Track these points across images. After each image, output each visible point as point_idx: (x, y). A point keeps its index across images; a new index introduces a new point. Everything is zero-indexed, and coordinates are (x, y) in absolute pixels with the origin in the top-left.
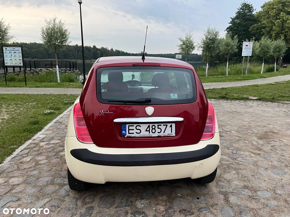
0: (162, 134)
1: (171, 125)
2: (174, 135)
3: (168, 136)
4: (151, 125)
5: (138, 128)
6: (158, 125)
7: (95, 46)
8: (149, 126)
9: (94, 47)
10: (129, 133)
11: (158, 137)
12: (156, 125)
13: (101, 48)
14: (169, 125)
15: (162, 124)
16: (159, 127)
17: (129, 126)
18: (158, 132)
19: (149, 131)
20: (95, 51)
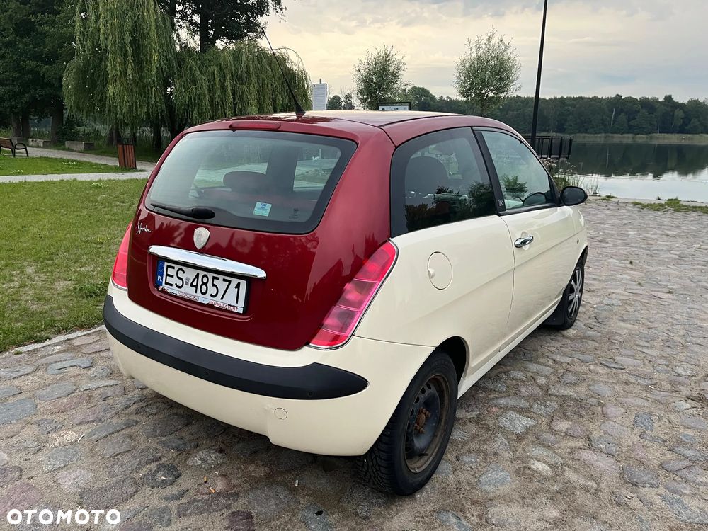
0: (217, 302)
1: (239, 284)
2: (240, 311)
3: (226, 311)
4: (202, 273)
5: (180, 274)
6: (214, 278)
7: (670, 96)
8: (198, 274)
9: (668, 98)
10: (166, 283)
11: (209, 306)
12: (210, 276)
13: (689, 102)
14: (235, 282)
15: (222, 277)
16: (216, 282)
17: (168, 267)
18: (211, 295)
19: (196, 287)
20: (669, 109)
